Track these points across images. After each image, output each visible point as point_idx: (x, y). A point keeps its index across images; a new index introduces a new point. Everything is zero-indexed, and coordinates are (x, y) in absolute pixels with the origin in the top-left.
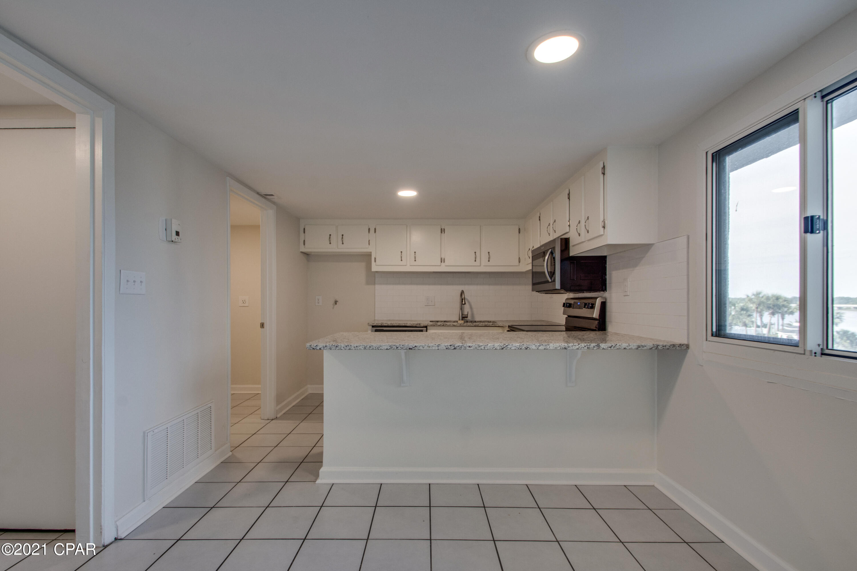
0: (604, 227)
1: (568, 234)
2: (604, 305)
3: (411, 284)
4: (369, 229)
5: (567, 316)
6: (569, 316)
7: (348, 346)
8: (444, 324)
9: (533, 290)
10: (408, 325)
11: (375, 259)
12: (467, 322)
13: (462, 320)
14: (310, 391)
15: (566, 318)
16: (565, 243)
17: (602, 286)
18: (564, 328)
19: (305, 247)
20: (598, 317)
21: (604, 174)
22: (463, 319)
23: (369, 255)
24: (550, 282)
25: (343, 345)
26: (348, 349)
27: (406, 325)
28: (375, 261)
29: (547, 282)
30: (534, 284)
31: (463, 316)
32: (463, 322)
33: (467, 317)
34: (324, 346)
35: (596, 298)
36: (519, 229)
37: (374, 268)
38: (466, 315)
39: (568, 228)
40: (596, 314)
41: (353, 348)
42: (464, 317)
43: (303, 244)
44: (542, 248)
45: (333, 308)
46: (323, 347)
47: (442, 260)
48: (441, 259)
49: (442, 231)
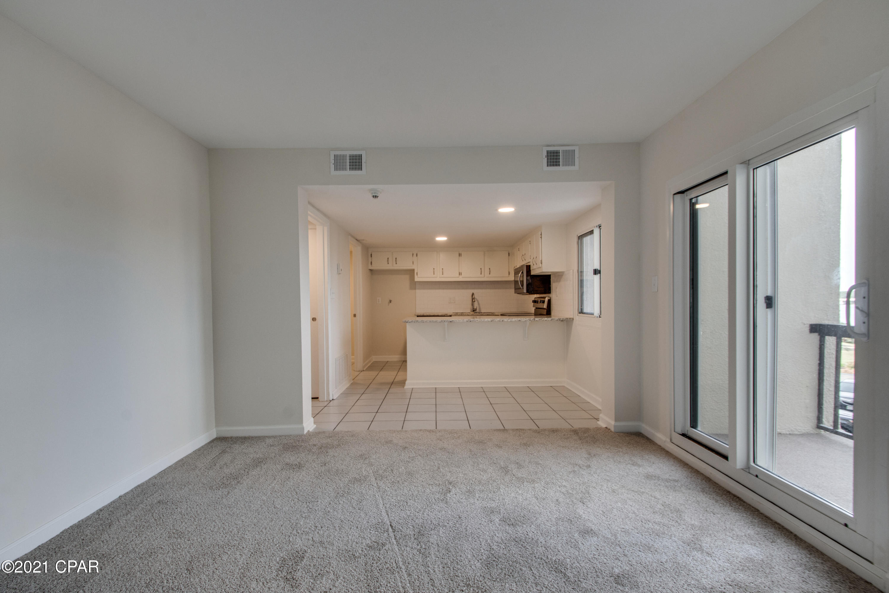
1: (530, 262)
2: (549, 301)
3: (439, 289)
4: (413, 254)
6: (535, 308)
8: (462, 314)
9: (515, 293)
10: (440, 315)
11: (417, 273)
12: (476, 313)
13: (473, 312)
14: (374, 360)
16: (529, 267)
17: (549, 291)
18: (533, 315)
19: (372, 266)
20: (546, 308)
21: (542, 237)
23: (413, 270)
24: (522, 288)
27: (438, 315)
28: (417, 275)
29: (520, 288)
30: (514, 289)
32: (473, 313)
33: (476, 310)
35: (546, 297)
36: (509, 254)
37: (417, 279)
39: (530, 259)
40: (545, 306)
42: (474, 310)
43: (371, 264)
44: (518, 269)
45: (389, 305)
47: (460, 274)
48: (459, 273)
49: (460, 255)
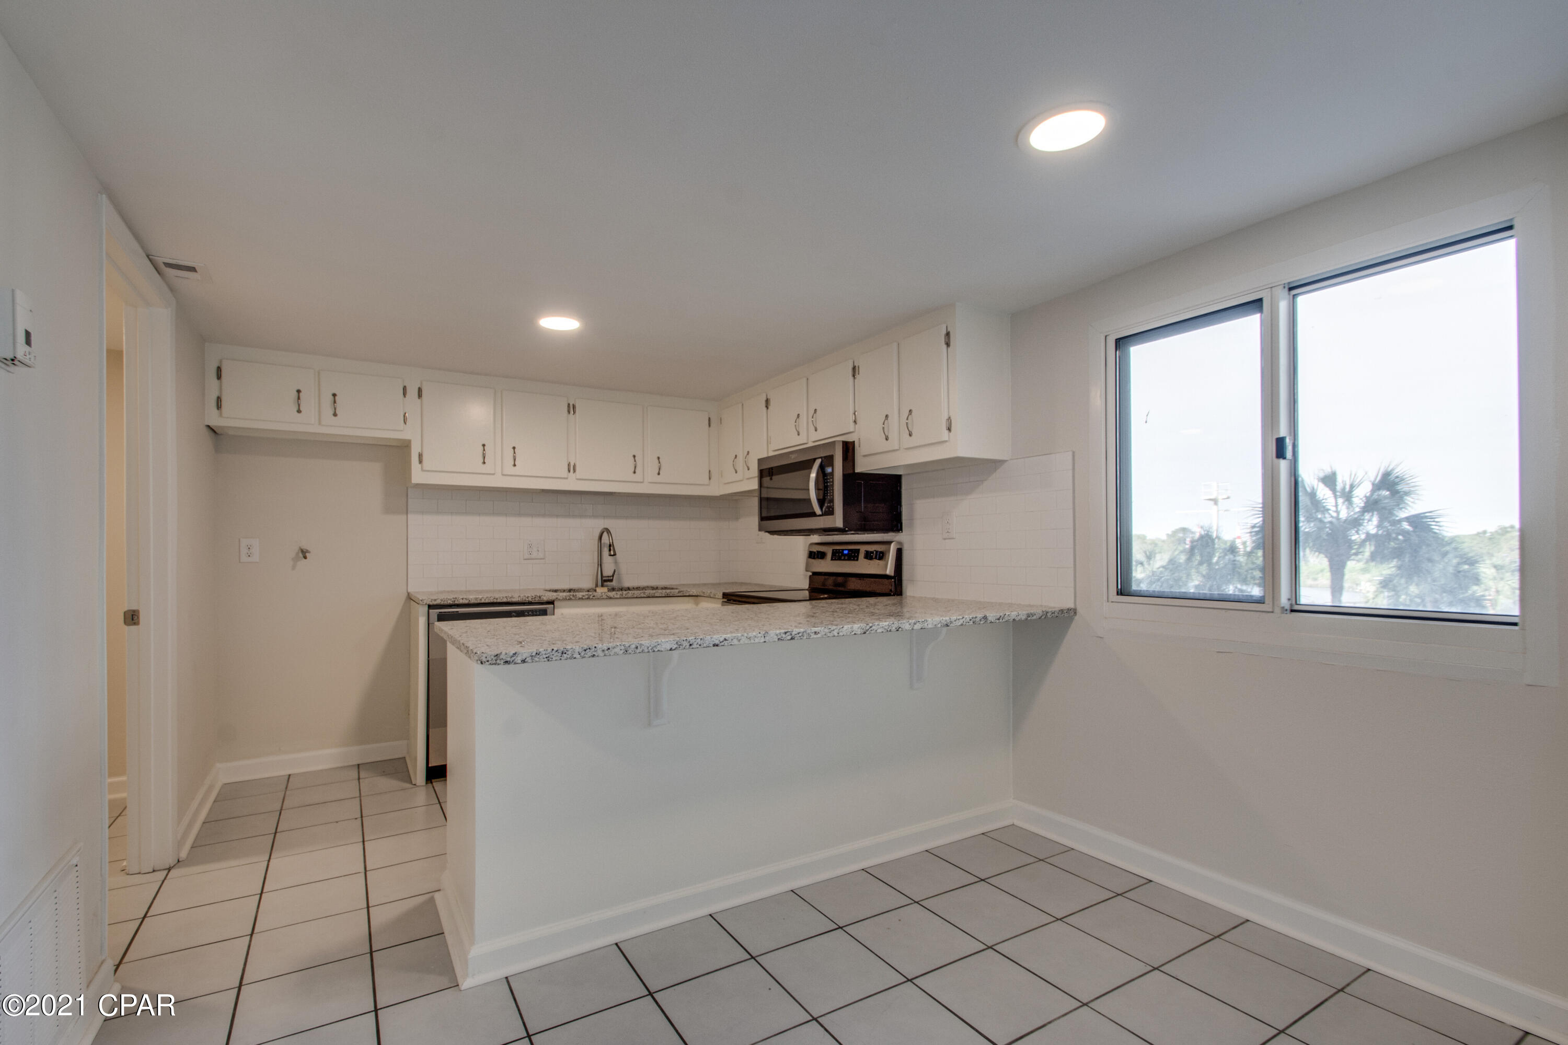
0: (949, 429)
1: (853, 434)
2: (899, 552)
3: (494, 513)
4: (405, 389)
5: (811, 574)
6: (815, 574)
7: (588, 651)
8: (572, 594)
9: (760, 530)
10: (514, 600)
11: (420, 456)
12: (613, 589)
13: (602, 586)
14: (224, 779)
15: (810, 576)
16: (849, 449)
17: (895, 523)
18: (806, 594)
19: (221, 415)
20: (892, 574)
21: (948, 344)
22: (605, 583)
23: (405, 446)
24: (820, 516)
25: (577, 649)
26: (589, 657)
27: (509, 600)
28: (421, 462)
29: (813, 514)
30: (762, 519)
31: (604, 579)
32: (605, 590)
33: (611, 581)
34: (534, 654)
35: (889, 543)
36: (709, 419)
37: (418, 476)
38: (610, 577)
39: (852, 424)
40: (890, 570)
41: (600, 653)
42: (605, 581)
43: (215, 409)
44: (793, 456)
45: (294, 568)
46: (532, 656)
47: (571, 468)
48: (569, 465)
49: (571, 409)
